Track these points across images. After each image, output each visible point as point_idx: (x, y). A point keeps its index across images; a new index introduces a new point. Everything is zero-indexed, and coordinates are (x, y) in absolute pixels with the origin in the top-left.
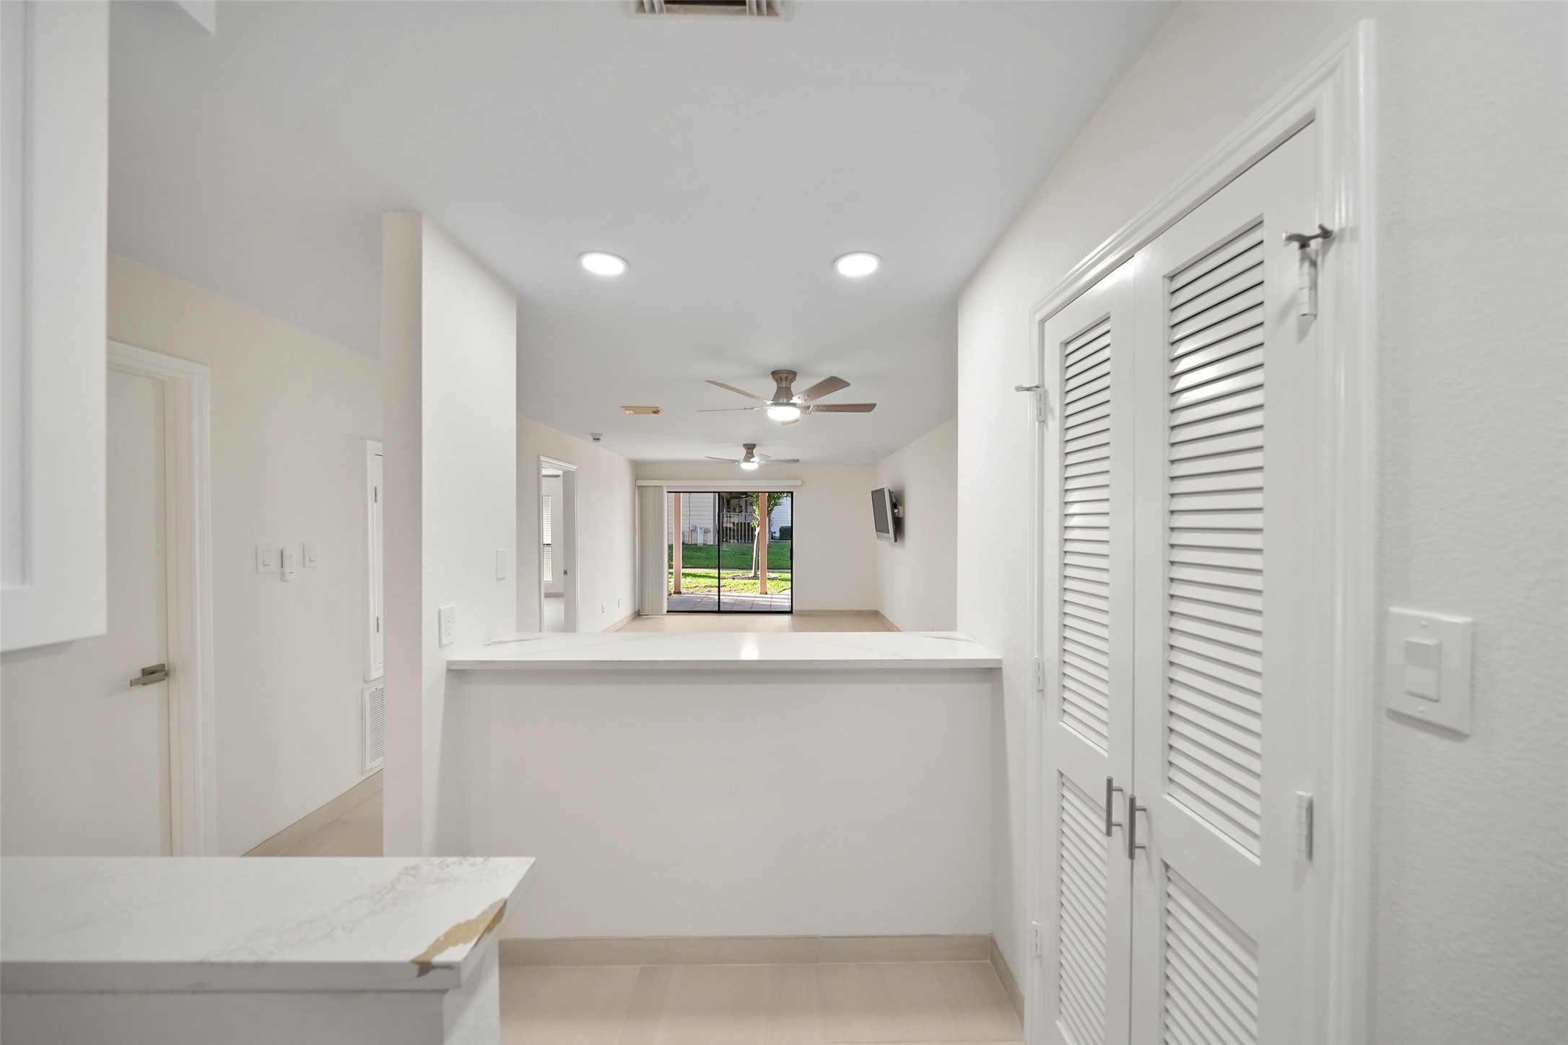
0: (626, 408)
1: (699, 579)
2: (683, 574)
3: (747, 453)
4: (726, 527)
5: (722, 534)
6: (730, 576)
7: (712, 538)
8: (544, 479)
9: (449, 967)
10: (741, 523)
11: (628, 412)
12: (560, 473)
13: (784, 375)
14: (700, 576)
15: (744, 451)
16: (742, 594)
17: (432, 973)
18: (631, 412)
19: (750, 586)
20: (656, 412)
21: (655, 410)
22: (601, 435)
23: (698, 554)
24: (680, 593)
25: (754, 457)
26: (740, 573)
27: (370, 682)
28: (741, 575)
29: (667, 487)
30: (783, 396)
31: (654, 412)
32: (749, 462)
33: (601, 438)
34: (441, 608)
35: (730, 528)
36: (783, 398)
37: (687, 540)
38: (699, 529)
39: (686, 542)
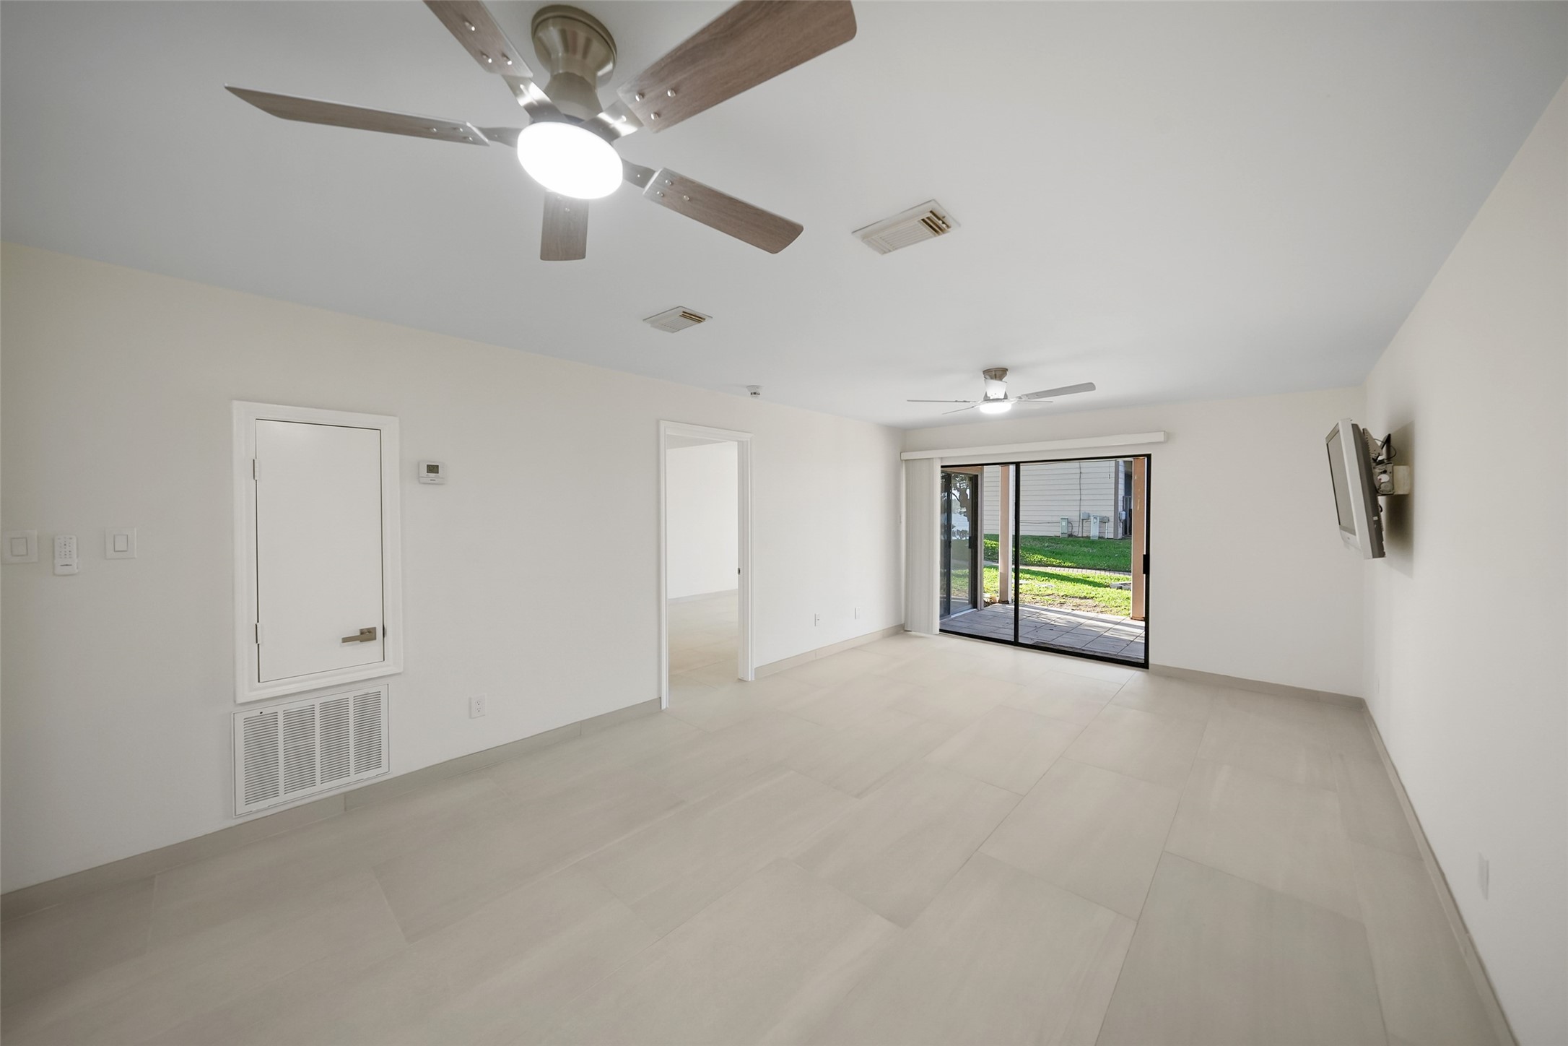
7: (1111, 529)
22: (758, 387)
29: (942, 458)
33: (762, 392)
37: (1077, 531)
38: (1092, 518)
39: (1076, 534)
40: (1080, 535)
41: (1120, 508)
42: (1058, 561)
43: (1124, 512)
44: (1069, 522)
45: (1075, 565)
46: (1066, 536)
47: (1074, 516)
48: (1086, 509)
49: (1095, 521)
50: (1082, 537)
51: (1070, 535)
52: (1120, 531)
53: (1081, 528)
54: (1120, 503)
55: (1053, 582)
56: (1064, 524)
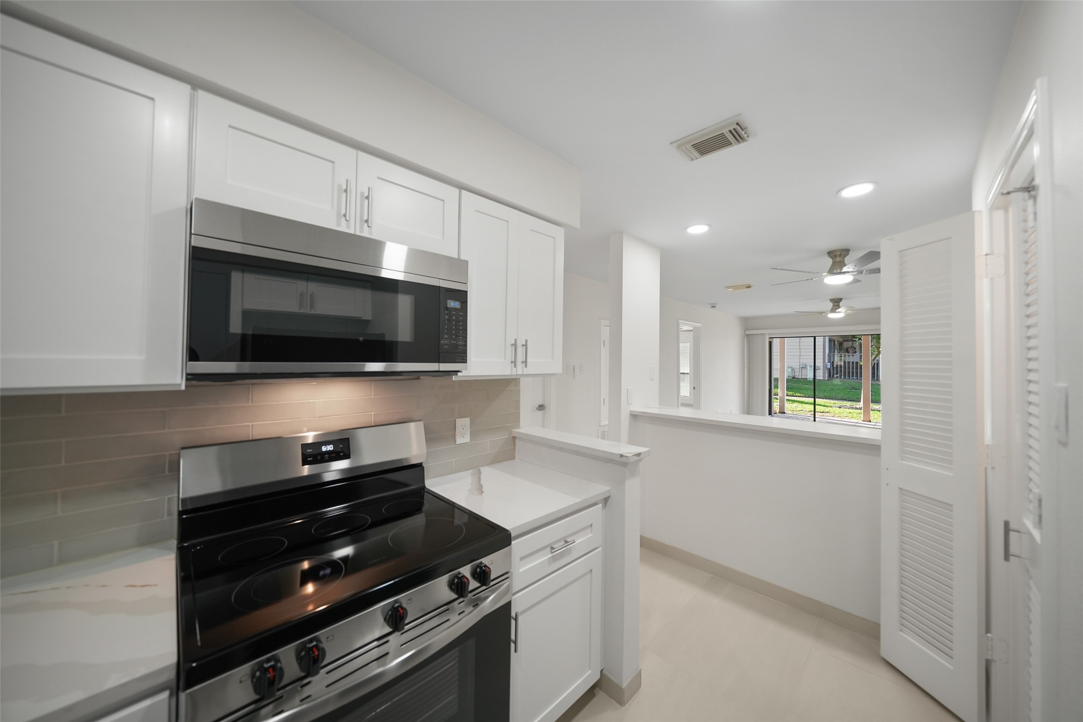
0: (729, 287)
1: (805, 405)
2: (787, 400)
3: (834, 306)
4: (837, 366)
5: (833, 372)
6: (837, 405)
7: (821, 374)
8: (681, 333)
9: (627, 457)
10: (853, 362)
11: (730, 290)
12: (692, 329)
13: (838, 253)
14: (805, 403)
15: (831, 305)
16: (843, 420)
17: (623, 458)
18: (732, 289)
19: (855, 415)
20: (749, 287)
21: (747, 286)
22: (716, 304)
23: (807, 386)
24: (785, 413)
25: (840, 307)
26: (848, 404)
27: (601, 426)
28: (848, 405)
29: (769, 334)
30: (837, 267)
31: (747, 287)
32: (836, 312)
33: (716, 306)
34: (628, 388)
35: (841, 366)
36: (837, 269)
37: (798, 375)
38: (808, 367)
39: (796, 377)
40: (800, 377)
41: (827, 361)
42: (791, 393)
43: (829, 363)
44: (793, 369)
45: (803, 395)
46: (791, 378)
47: (796, 365)
48: (803, 361)
49: (811, 368)
50: (802, 379)
51: (794, 378)
52: (827, 375)
53: (800, 373)
54: (827, 358)
55: (796, 404)
56: (789, 370)
